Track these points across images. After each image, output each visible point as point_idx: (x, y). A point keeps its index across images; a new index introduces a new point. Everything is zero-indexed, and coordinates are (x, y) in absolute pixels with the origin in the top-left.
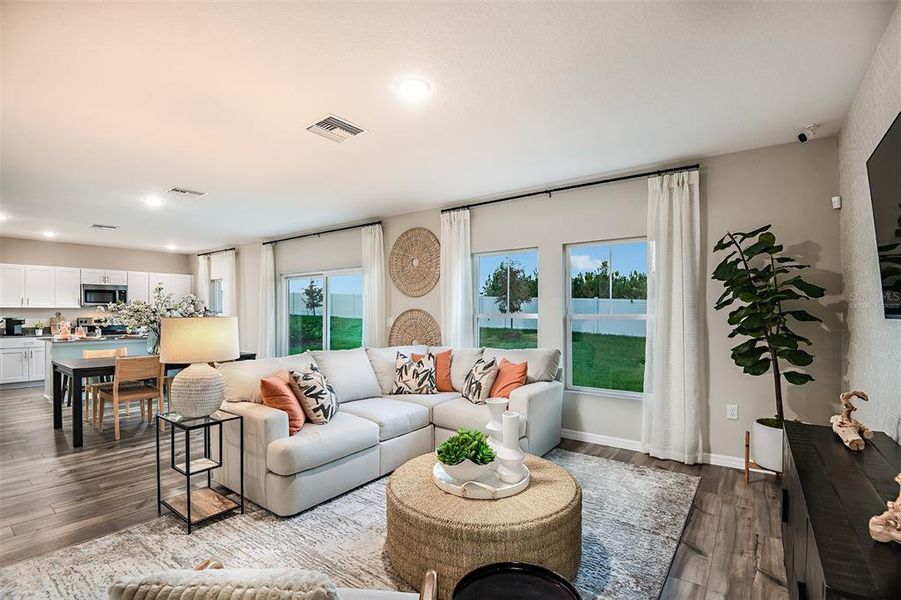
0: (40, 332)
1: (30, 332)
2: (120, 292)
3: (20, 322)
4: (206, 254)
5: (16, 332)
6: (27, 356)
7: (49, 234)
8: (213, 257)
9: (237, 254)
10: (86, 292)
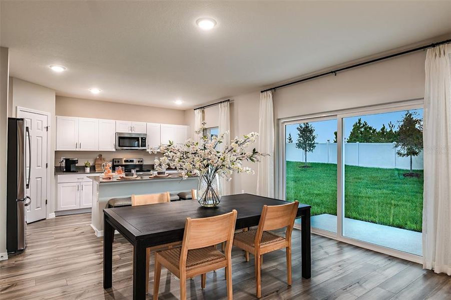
0: (88, 170)
1: (82, 169)
2: (142, 138)
3: (75, 162)
4: (201, 108)
5: (72, 170)
6: (79, 188)
7: (95, 91)
8: (206, 110)
9: (231, 105)
10: (120, 138)
